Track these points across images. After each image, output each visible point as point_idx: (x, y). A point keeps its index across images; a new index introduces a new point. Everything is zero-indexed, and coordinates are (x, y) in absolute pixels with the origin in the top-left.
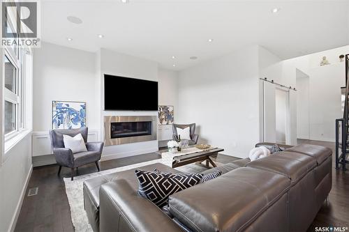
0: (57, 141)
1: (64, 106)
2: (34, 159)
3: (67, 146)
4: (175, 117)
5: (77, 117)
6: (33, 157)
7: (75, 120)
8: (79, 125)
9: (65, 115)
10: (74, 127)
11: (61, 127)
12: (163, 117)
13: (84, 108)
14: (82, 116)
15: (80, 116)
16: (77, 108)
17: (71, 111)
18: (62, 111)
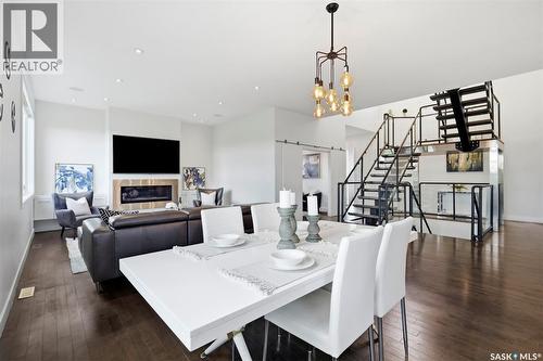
0: (60, 203)
1: (68, 168)
2: (36, 223)
3: (69, 208)
4: (207, 180)
5: (83, 181)
6: (35, 222)
7: (81, 184)
8: (85, 190)
9: (69, 179)
10: (79, 191)
11: (65, 191)
12: (191, 180)
13: (91, 171)
14: (89, 179)
15: (87, 179)
16: (84, 171)
17: (76, 175)
18: (66, 174)
